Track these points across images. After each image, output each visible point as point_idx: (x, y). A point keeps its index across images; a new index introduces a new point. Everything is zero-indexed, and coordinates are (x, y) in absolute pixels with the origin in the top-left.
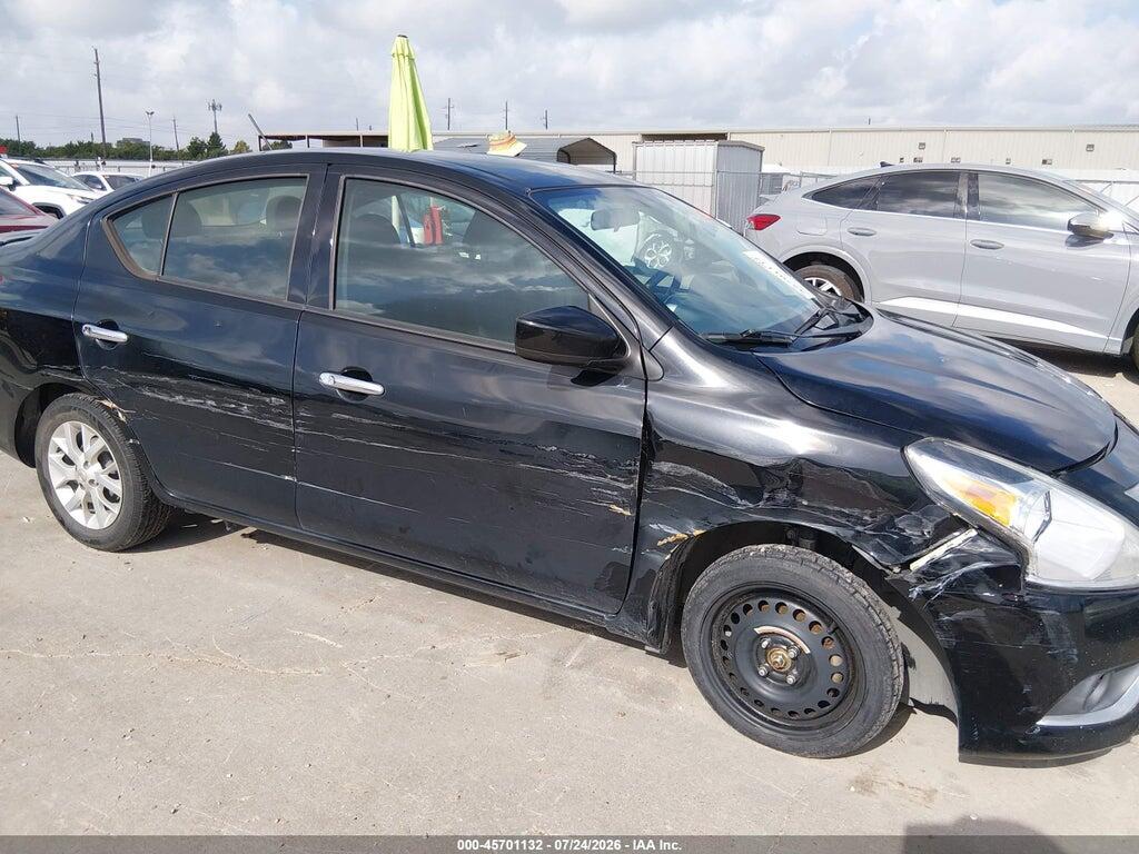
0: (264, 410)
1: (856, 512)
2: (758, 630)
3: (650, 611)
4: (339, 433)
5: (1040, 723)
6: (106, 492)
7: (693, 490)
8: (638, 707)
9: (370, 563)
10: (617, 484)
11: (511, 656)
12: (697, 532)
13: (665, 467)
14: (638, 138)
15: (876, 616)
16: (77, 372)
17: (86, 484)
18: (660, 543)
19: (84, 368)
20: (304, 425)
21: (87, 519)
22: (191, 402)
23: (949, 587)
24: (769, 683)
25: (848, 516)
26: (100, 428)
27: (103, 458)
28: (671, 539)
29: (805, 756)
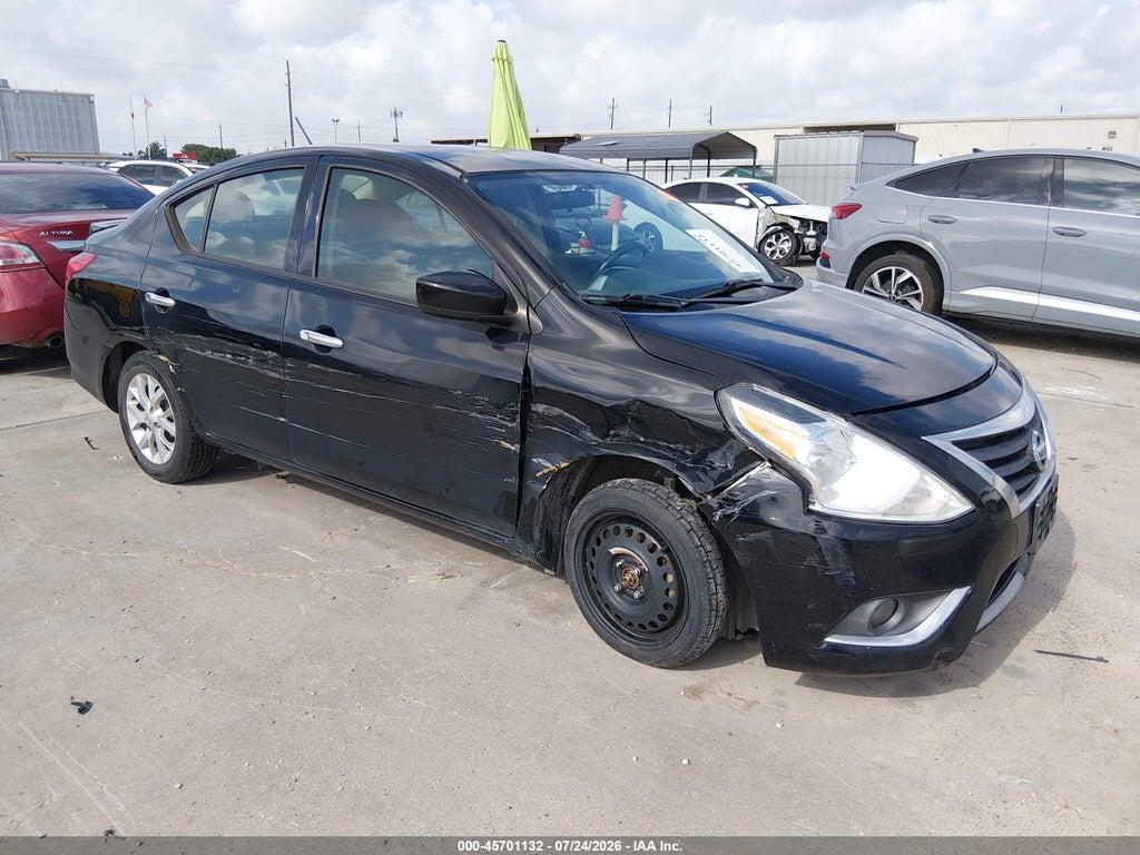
0: (264, 361)
1: (680, 447)
2: (613, 551)
3: (537, 535)
4: (314, 381)
5: (828, 639)
6: (167, 434)
7: (562, 429)
8: (535, 621)
9: (369, 502)
10: (504, 422)
11: (448, 577)
12: (564, 465)
13: (540, 408)
14: (800, 131)
15: (696, 540)
16: (141, 332)
17: (151, 426)
18: (538, 475)
19: (146, 328)
20: (289, 374)
21: (153, 455)
22: (217, 356)
23: (743, 510)
24: (623, 598)
25: (674, 450)
26: (160, 379)
27: (163, 405)
28: (545, 471)
29: (652, 665)
